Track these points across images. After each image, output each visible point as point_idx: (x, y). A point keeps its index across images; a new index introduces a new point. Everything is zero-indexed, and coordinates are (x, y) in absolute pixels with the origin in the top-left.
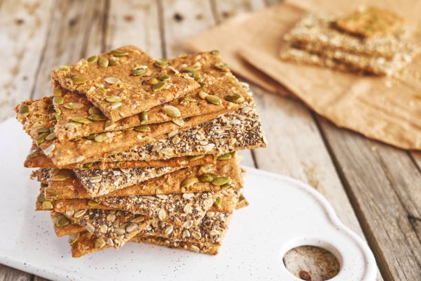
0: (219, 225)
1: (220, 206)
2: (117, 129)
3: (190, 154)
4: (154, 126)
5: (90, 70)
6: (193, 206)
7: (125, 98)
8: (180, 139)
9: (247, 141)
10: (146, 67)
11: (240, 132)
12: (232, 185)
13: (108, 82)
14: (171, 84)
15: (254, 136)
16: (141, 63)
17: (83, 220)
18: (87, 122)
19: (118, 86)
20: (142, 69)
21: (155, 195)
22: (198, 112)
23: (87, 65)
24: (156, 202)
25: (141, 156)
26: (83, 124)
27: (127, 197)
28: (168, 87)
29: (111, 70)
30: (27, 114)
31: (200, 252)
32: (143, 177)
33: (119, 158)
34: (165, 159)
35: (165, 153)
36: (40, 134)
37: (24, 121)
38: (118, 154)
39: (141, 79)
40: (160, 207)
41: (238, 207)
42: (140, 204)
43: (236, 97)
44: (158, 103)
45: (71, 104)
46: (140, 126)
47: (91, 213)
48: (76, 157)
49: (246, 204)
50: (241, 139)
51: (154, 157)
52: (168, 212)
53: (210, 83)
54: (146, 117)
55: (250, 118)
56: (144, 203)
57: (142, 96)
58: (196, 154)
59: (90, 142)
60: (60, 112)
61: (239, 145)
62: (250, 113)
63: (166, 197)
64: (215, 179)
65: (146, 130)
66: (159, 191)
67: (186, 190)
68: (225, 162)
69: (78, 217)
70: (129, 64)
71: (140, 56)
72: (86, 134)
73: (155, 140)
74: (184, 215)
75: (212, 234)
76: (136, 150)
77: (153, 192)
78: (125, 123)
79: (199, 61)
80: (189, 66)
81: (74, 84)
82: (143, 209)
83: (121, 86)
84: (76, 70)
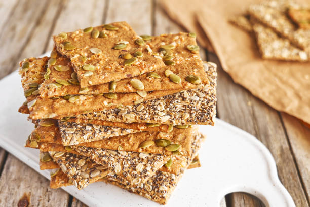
0: (169, 182)
1: (169, 168)
2: (89, 93)
3: (148, 122)
4: (120, 95)
5: (83, 39)
6: (145, 165)
7: (99, 68)
8: (143, 107)
9: (198, 118)
10: (128, 43)
11: (195, 108)
12: (182, 153)
13: (92, 52)
14: (141, 61)
15: (206, 114)
16: (125, 38)
17: (60, 160)
18: (66, 84)
19: (98, 56)
20: (124, 44)
21: (117, 151)
22: (159, 88)
23: (82, 35)
24: (116, 157)
25: (108, 117)
26: (63, 85)
27: (94, 149)
28: (138, 63)
29: (99, 41)
30: (27, 70)
31: (152, 200)
32: (109, 135)
33: (91, 116)
34: (127, 123)
35: (128, 118)
36: (30, 88)
37: (24, 75)
38: (90, 114)
39: (119, 52)
40: (118, 162)
41: (190, 167)
42: (103, 156)
43: (195, 78)
44: (125, 76)
45: (60, 66)
46: (109, 93)
47: (68, 156)
48: (50, 113)
49: (199, 165)
50: (194, 115)
51: (118, 120)
52: (123, 168)
53: (178, 62)
54: (114, 87)
55: (208, 97)
56: (106, 156)
57: (114, 68)
58: (153, 122)
59: (64, 101)
60: (50, 73)
61: (191, 121)
62: (209, 92)
63: (125, 154)
64: (169, 145)
65: (112, 98)
66: (120, 148)
67: (143, 150)
68: (181, 131)
69: (57, 157)
70: (115, 39)
71: (127, 32)
72: (63, 94)
73: (122, 106)
74: (135, 172)
75: (161, 189)
76: (105, 112)
77: (115, 148)
78: (96, 89)
79: (176, 41)
80: (166, 44)
81: (65, 50)
82: (104, 162)
83: (100, 57)
84: (72, 38)
